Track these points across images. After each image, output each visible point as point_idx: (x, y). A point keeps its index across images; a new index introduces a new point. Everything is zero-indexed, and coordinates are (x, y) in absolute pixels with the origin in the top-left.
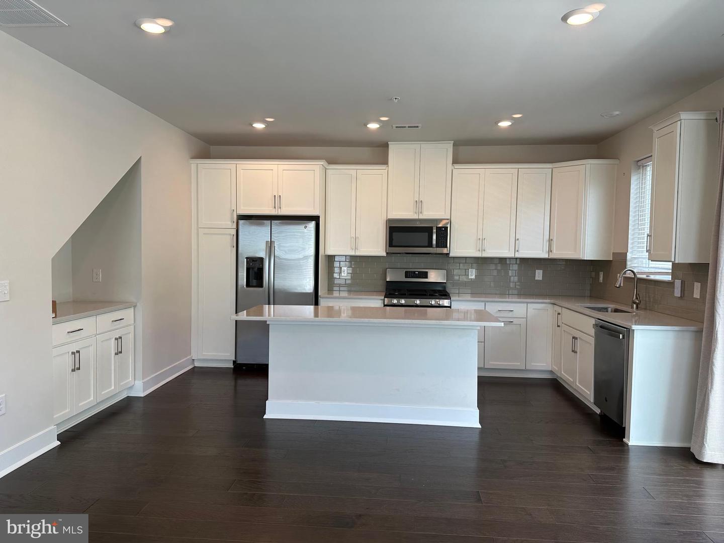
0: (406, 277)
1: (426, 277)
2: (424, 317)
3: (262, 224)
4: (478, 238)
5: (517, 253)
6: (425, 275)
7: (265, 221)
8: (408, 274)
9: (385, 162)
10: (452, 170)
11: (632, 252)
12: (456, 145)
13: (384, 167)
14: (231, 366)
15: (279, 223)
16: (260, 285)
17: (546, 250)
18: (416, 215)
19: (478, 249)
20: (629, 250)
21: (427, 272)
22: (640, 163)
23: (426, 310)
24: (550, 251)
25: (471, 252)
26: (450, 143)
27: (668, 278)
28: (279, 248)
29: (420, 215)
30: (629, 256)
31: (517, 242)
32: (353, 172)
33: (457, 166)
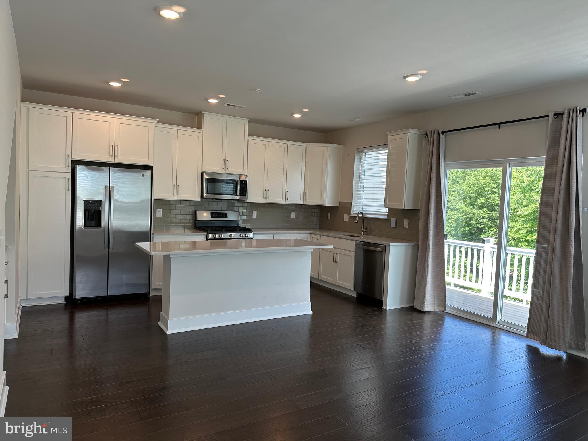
0: (212, 217)
1: (227, 217)
2: (224, 246)
3: (102, 170)
4: (264, 189)
5: (286, 200)
6: (225, 216)
7: (104, 168)
8: (213, 215)
9: (200, 126)
10: (248, 140)
11: (354, 202)
12: (251, 121)
13: (199, 131)
14: (63, 301)
15: (118, 170)
16: (99, 225)
17: (302, 199)
18: (223, 170)
19: (264, 197)
20: (353, 201)
21: (227, 213)
22: (359, 150)
23: (226, 242)
24: (304, 199)
25: (260, 200)
26: (246, 120)
27: (385, 217)
28: (117, 192)
29: (227, 170)
30: (353, 203)
31: (287, 193)
32: (175, 132)
33: (251, 137)
